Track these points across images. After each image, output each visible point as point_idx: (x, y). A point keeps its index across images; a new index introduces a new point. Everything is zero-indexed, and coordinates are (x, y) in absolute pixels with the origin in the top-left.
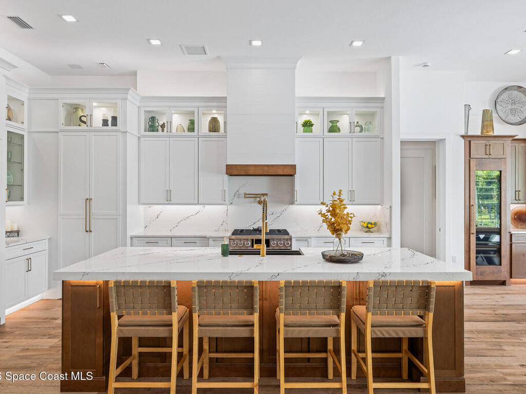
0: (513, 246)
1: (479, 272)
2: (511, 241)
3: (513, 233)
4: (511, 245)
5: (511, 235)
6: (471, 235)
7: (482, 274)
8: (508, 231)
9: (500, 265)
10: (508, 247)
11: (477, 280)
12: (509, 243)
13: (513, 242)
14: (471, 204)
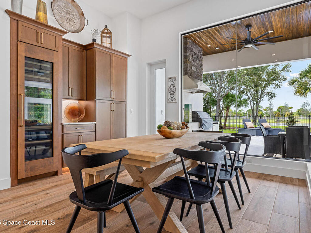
0: (65, 136)
1: (29, 168)
2: (63, 132)
3: (64, 124)
4: (63, 135)
5: (63, 126)
6: (19, 128)
7: (32, 169)
8: (60, 123)
9: (52, 156)
10: (60, 138)
11: (27, 176)
12: (61, 134)
13: (64, 133)
14: (19, 93)
